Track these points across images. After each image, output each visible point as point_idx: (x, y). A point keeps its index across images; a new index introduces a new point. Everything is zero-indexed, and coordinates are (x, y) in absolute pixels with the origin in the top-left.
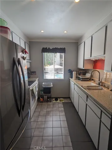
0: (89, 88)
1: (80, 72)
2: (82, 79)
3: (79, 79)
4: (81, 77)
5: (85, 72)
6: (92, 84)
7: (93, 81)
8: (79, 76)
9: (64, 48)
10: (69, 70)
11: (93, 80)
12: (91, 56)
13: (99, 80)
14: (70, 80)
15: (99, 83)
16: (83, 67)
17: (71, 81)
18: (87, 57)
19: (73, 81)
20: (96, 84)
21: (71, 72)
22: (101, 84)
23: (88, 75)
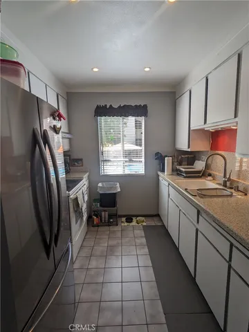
0: (202, 193)
1: (180, 157)
2: (186, 172)
3: (178, 175)
4: (184, 170)
5: (191, 157)
6: (209, 184)
7: (210, 178)
8: (178, 167)
9: (145, 106)
10: (157, 154)
11: (210, 175)
12: (205, 122)
13: (225, 176)
15: (225, 182)
16: (189, 148)
17: (160, 179)
18: (197, 123)
19: (165, 179)
20: (218, 184)
21: (160, 158)
22: (228, 184)
23: (199, 165)
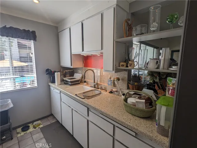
0: (86, 95)
1: (64, 72)
2: (71, 82)
3: (65, 84)
4: (69, 80)
5: (71, 72)
6: (87, 88)
7: (85, 84)
8: (64, 79)
9: (34, 32)
10: (47, 70)
11: (85, 82)
12: (83, 50)
13: (94, 82)
14: (49, 86)
15: (95, 85)
16: (71, 65)
20: (91, 87)
21: (50, 73)
22: (96, 86)
23: (78, 76)
